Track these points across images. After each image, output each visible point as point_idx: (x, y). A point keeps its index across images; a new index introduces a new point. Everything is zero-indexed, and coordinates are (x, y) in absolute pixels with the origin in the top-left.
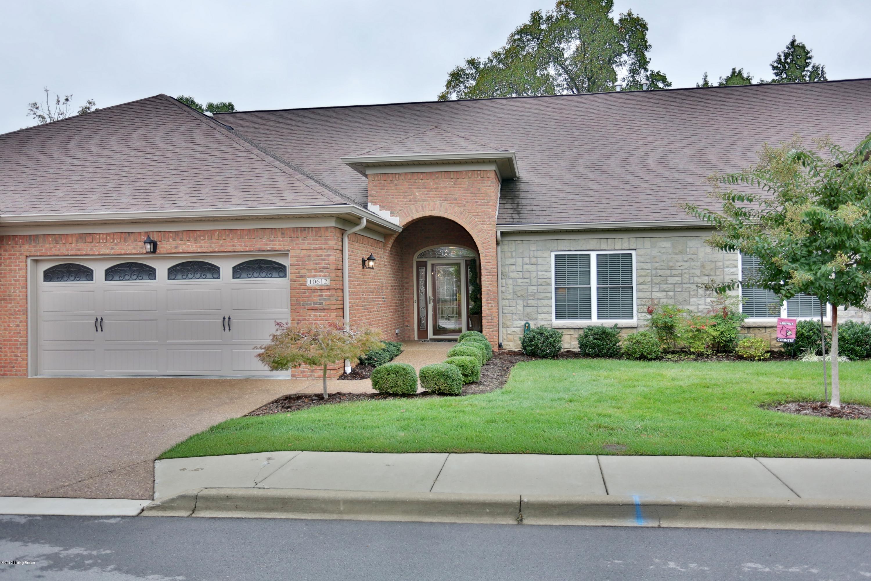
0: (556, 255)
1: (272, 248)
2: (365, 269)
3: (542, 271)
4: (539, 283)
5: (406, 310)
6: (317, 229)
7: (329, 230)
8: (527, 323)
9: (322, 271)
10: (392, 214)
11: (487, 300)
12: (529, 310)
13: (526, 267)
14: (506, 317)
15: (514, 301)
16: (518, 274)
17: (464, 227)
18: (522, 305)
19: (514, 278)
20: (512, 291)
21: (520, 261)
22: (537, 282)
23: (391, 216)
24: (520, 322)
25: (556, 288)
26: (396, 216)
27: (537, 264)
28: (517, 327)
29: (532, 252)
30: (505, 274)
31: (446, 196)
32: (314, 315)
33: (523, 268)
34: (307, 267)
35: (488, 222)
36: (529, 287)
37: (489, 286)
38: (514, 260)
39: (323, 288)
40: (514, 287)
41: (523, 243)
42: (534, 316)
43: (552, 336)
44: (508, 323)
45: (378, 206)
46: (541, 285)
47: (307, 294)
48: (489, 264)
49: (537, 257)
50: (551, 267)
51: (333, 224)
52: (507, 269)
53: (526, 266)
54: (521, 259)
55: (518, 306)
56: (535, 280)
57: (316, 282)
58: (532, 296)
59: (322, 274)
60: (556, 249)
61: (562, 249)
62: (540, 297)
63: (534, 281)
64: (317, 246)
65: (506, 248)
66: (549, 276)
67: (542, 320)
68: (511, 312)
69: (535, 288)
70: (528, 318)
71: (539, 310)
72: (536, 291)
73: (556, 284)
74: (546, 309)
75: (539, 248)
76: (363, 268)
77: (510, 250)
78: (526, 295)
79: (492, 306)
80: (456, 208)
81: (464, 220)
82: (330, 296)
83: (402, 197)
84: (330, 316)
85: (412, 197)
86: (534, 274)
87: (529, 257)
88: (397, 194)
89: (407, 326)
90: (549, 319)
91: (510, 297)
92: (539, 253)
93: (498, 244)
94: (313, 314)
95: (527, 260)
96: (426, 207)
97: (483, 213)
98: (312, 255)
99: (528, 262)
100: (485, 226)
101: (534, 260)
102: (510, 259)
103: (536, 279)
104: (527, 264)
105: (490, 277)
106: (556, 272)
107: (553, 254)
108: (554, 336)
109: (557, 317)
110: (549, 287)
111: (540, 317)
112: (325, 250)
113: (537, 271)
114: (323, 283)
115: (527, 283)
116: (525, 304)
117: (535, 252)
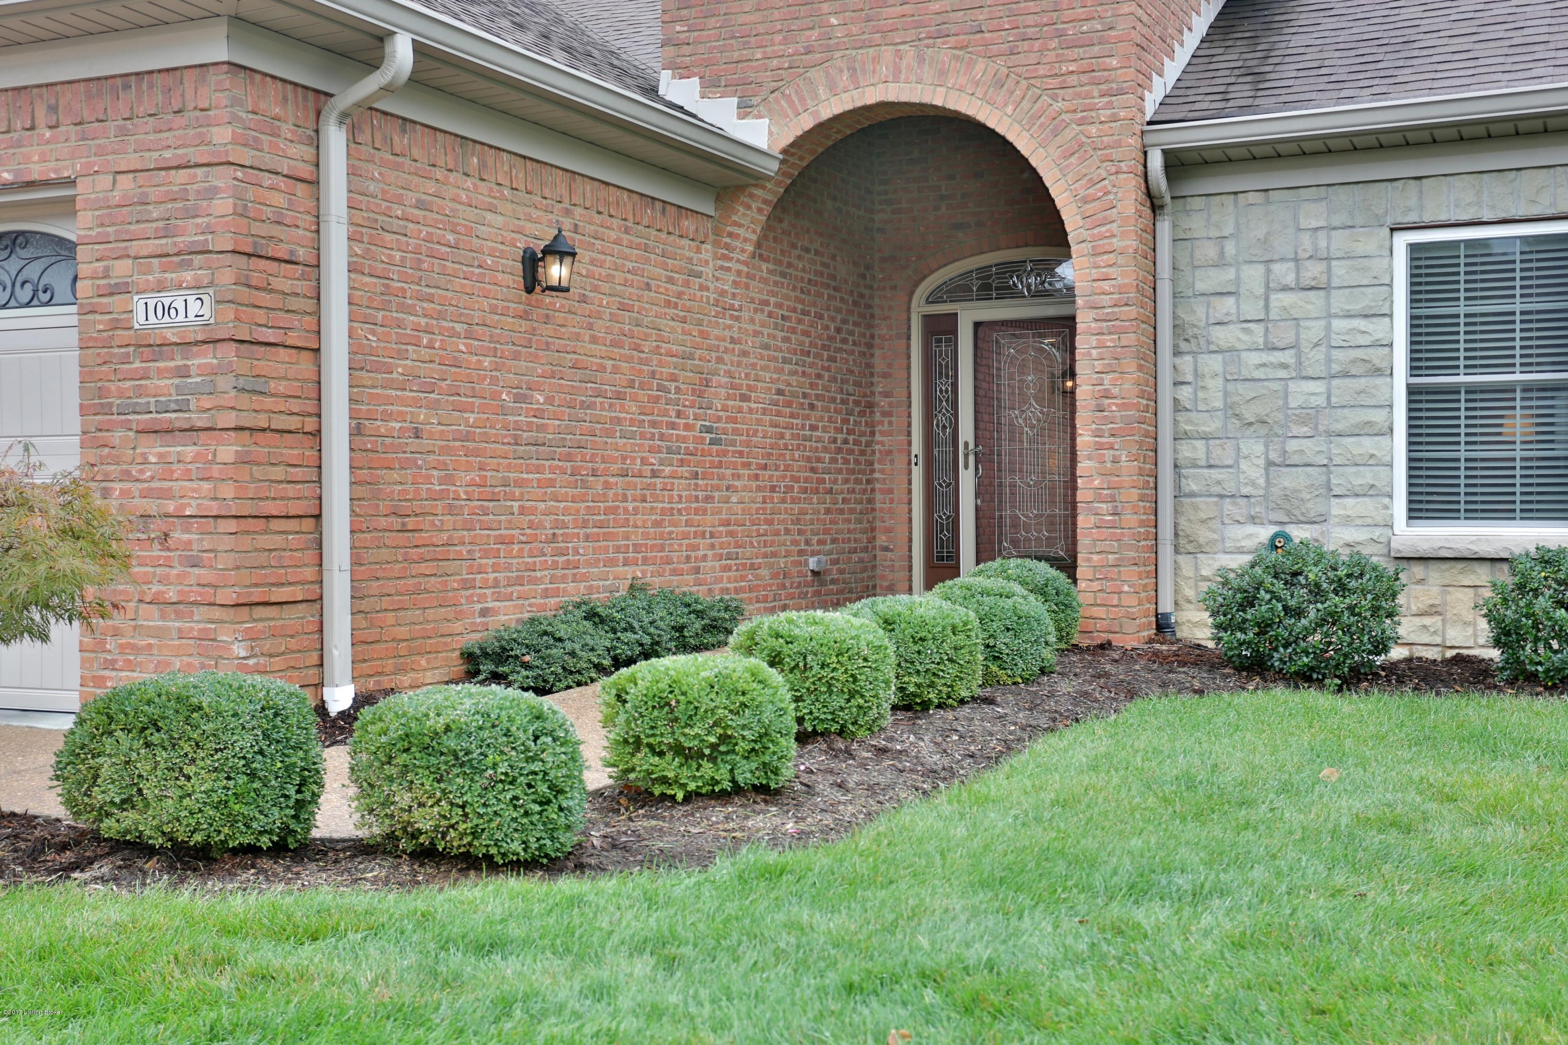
0: (1414, 248)
1: (16, 172)
2: (537, 296)
3: (1349, 316)
4: (1336, 368)
5: (883, 491)
6: (169, 79)
7: (213, 77)
8: (1276, 535)
9: (188, 265)
10: (745, 109)
11: (1098, 434)
12: (1289, 480)
13: (1280, 300)
14: (1196, 508)
15: (1229, 445)
16: (1246, 331)
17: (1010, 137)
18: (1261, 462)
19: (1231, 350)
20: (1219, 404)
21: (1253, 276)
22: (1329, 360)
23: (741, 117)
24: (1250, 529)
25: (1412, 391)
26: (759, 117)
27: (1325, 288)
28: (1241, 551)
29: (1306, 240)
30: (1190, 332)
31: (940, 19)
32: (161, 456)
33: (1267, 307)
34: (135, 247)
35: (1104, 114)
36: (1292, 386)
37: (1107, 378)
38: (1230, 274)
39: (191, 338)
40: (1230, 387)
41: (1268, 202)
42: (1314, 508)
43: (1341, 588)
44: (1204, 535)
45: (696, 80)
46: (1346, 375)
47: (137, 365)
48: (1106, 285)
49: (1328, 259)
50: (1390, 298)
51: (219, 52)
52: (1201, 312)
53: (1281, 295)
54: (1261, 268)
55: (1244, 465)
56: (1319, 355)
57: (167, 310)
58: (1304, 424)
59: (188, 276)
60: (1412, 218)
61: (1443, 217)
62: (1339, 427)
63: (1315, 360)
64: (168, 154)
65: (1196, 224)
66: (1379, 336)
67: (1347, 521)
68: (1216, 489)
69: (1313, 386)
70: (1288, 513)
71: (1334, 481)
72: (1321, 401)
73: (1414, 369)
74: (1366, 477)
75: (1337, 221)
76: (529, 290)
77: (1213, 233)
78: (1280, 416)
79: (1115, 461)
80: (980, 65)
81: (1009, 109)
82: (214, 372)
83: (778, 38)
84: (213, 462)
85: (815, 34)
86: (1314, 330)
87: (1296, 260)
88: (761, 29)
89: (886, 549)
90: (1379, 520)
91: (1211, 425)
92: (1339, 242)
93: (1155, 205)
94: (154, 450)
95: (1284, 272)
96: (864, 71)
97: (1084, 78)
98: (153, 194)
99: (1290, 279)
100: (1093, 130)
101: (1313, 271)
102: (1212, 272)
103: (1323, 349)
104: (1285, 289)
105: (1109, 340)
106: (1415, 322)
107: (1402, 241)
108: (1353, 584)
109: (1416, 512)
110: (1379, 381)
111: (1337, 508)
112: (200, 171)
113: (1330, 316)
114: (191, 316)
115: (1284, 366)
116: (1273, 456)
117: (1322, 235)
